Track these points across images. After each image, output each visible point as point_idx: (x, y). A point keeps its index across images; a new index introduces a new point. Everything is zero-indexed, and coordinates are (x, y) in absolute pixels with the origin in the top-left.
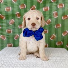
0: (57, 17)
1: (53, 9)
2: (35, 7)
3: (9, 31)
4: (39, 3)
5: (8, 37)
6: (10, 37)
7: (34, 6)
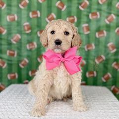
0: (88, 32)
1: (82, 20)
2: (55, 17)
3: (12, 52)
4: (61, 9)
5: (10, 62)
6: (13, 62)
7: (53, 14)
